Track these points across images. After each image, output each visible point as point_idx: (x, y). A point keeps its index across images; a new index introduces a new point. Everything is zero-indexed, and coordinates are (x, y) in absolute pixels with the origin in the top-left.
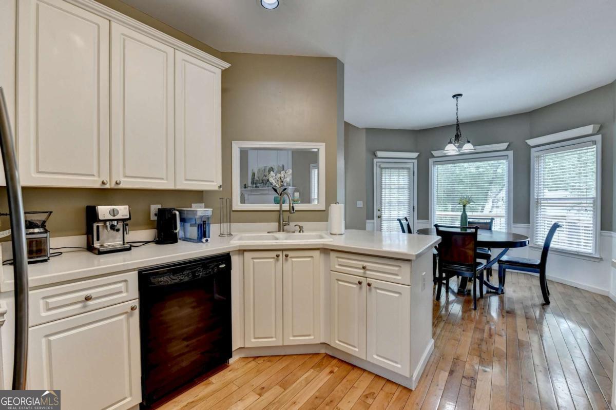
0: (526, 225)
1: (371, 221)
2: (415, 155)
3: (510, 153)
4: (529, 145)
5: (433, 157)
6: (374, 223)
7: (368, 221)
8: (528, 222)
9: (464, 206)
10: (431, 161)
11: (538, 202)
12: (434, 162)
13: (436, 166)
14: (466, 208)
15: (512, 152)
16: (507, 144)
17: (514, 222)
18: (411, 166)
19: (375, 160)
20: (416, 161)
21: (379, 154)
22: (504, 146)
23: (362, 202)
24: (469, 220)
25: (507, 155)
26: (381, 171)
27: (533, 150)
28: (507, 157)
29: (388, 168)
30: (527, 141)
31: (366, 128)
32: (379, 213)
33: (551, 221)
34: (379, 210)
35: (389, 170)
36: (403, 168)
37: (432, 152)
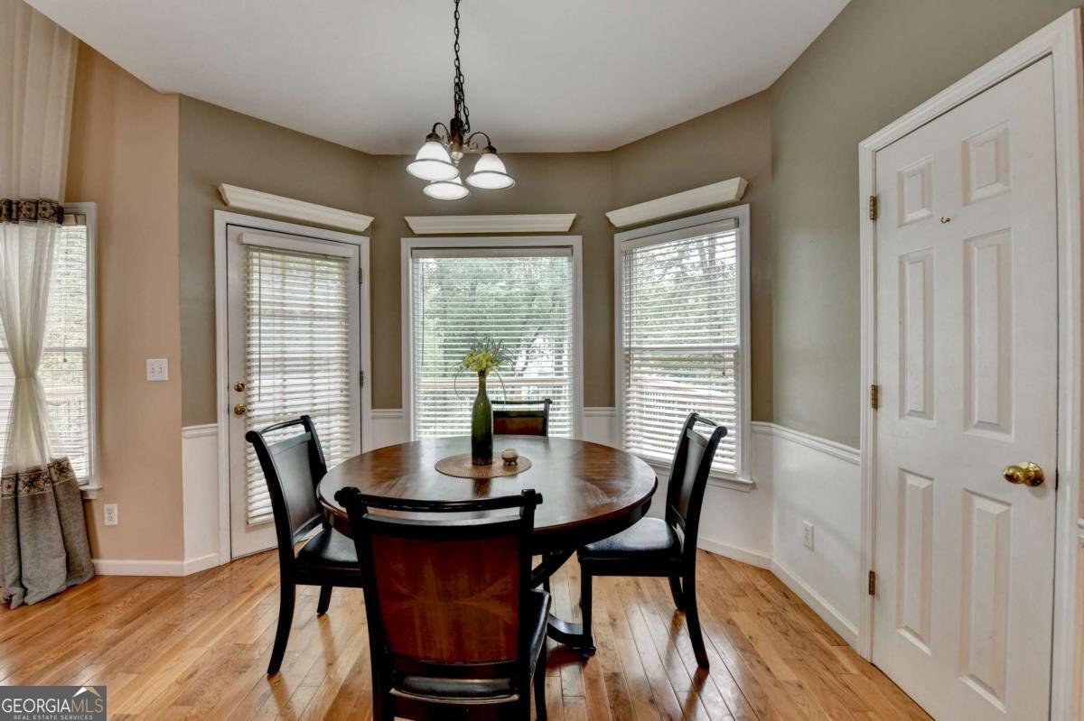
0: (605, 410)
1: (208, 428)
2: (362, 222)
3: (576, 241)
4: (611, 224)
5: (411, 234)
6: (216, 434)
7: (189, 431)
8: (612, 403)
9: (482, 374)
10: (406, 244)
11: (628, 356)
12: (412, 249)
13: (421, 260)
14: (488, 378)
15: (579, 238)
16: (570, 217)
17: (585, 406)
18: (350, 252)
19: (221, 217)
20: (365, 242)
21: (235, 195)
22: (564, 221)
23: (164, 362)
24: (495, 407)
25: (570, 247)
26: (248, 258)
27: (618, 237)
28: (569, 250)
29: (271, 250)
30: (608, 214)
31: (181, 96)
32: (238, 399)
33: (685, 410)
34: (239, 390)
35: (279, 257)
36: (325, 257)
37: (408, 219)
